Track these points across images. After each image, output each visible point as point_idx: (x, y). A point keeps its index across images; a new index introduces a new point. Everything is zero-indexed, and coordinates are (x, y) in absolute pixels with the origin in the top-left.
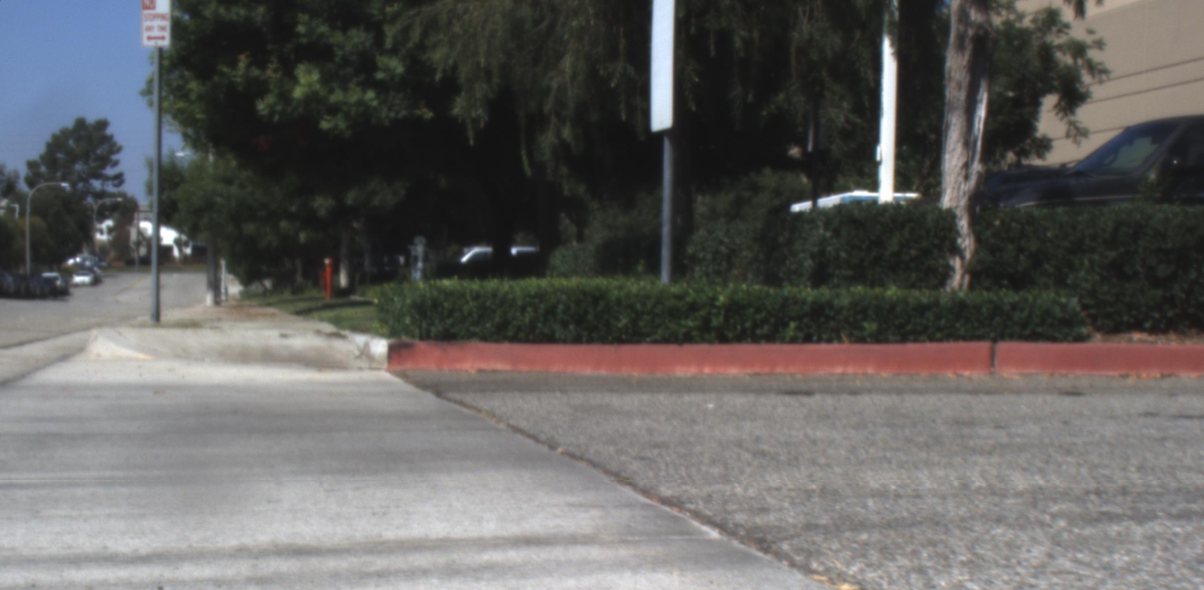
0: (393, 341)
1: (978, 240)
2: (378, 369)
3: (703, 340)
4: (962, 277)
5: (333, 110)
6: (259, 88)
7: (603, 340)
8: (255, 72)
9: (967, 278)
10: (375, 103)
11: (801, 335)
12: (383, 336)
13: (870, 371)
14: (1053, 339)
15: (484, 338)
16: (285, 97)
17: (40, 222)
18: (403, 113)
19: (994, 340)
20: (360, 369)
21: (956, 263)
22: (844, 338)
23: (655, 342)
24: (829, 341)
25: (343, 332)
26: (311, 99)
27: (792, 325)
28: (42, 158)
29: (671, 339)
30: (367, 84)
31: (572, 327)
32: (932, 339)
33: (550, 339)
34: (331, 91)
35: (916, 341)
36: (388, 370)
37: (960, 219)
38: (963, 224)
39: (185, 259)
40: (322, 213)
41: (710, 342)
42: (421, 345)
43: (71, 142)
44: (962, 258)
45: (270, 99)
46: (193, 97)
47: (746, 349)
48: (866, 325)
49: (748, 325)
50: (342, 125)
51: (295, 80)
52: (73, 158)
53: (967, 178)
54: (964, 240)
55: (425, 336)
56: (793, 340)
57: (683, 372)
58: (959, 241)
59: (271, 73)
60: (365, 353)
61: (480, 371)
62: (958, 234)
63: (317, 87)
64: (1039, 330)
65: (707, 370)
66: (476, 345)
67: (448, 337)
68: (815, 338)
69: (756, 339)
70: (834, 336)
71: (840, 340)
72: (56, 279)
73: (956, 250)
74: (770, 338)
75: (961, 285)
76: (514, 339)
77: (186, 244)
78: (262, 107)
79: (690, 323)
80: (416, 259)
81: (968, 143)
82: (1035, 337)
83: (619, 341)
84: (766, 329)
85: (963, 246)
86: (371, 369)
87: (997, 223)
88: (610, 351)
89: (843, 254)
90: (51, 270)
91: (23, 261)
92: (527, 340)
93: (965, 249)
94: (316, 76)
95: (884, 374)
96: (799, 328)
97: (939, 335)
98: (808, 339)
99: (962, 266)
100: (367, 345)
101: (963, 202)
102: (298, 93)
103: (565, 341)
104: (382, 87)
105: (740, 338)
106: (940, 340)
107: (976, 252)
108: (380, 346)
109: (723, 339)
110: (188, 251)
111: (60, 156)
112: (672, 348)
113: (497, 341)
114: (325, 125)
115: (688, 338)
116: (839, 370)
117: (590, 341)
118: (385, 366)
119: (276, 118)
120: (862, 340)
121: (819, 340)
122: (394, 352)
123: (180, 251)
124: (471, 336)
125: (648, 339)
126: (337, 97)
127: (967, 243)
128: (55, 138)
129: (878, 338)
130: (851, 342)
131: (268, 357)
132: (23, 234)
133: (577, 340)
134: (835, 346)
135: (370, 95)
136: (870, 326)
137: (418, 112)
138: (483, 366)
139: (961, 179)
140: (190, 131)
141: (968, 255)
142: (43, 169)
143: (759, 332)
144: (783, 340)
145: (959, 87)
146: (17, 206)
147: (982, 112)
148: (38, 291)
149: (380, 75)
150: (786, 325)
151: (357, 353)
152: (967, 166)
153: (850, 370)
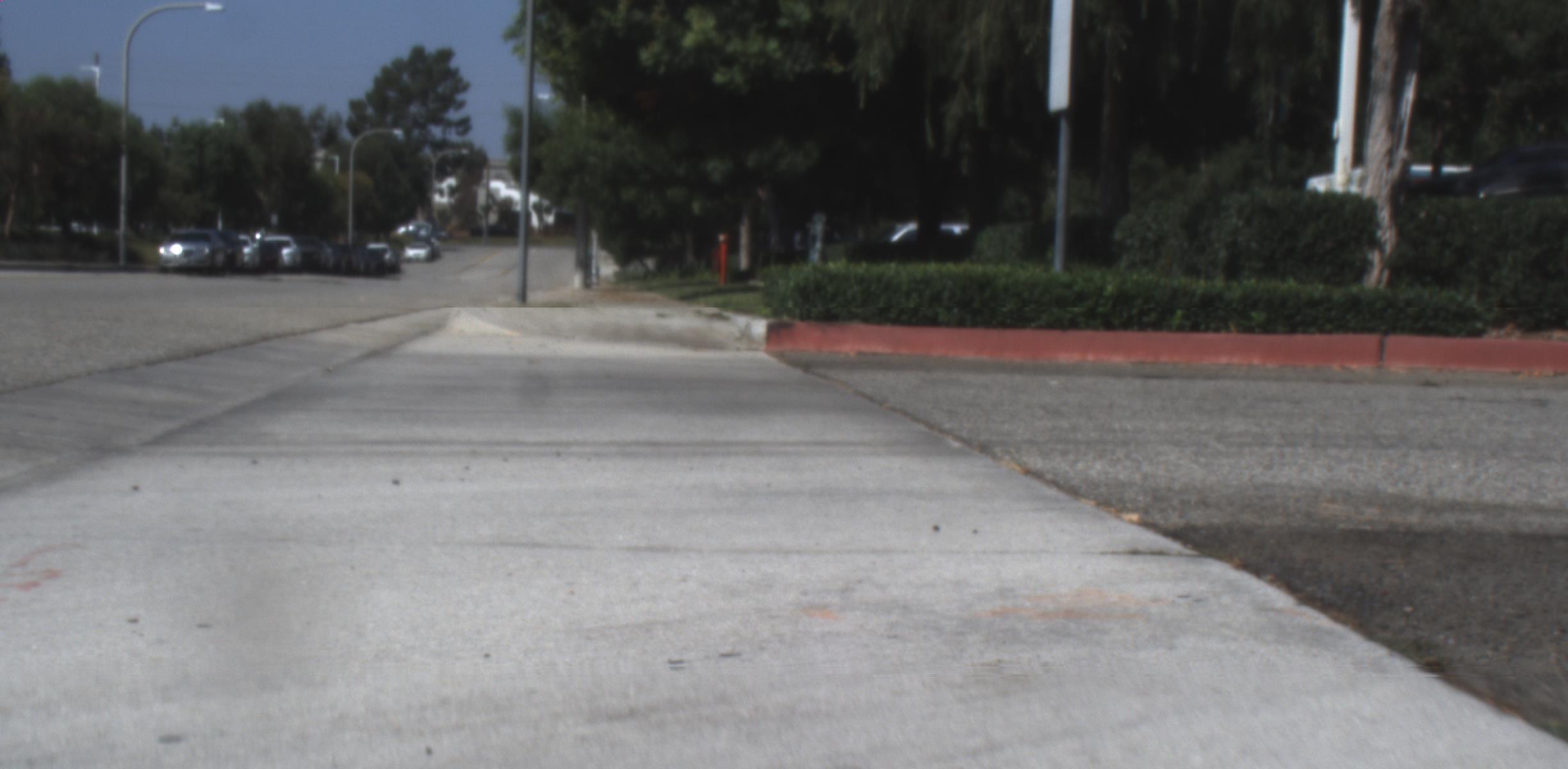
0: (772, 320)
1: (1401, 233)
2: (756, 350)
3: (1088, 327)
4: (1381, 272)
5: (729, 61)
6: (645, 35)
7: (988, 324)
8: (638, 15)
9: (1386, 274)
10: (778, 55)
11: (1188, 323)
12: (766, 316)
13: (1256, 361)
14: (1446, 334)
15: (866, 320)
16: (672, 44)
17: (366, 179)
18: (809, 67)
19: (1386, 333)
20: (738, 349)
21: (1375, 257)
22: (1232, 328)
23: (1040, 327)
24: (1217, 330)
25: (726, 314)
26: (705, 48)
27: (1179, 313)
28: (369, 97)
29: (1057, 325)
30: (770, 31)
31: (956, 310)
32: (1322, 331)
33: (933, 322)
34: (728, 39)
35: (1304, 332)
36: (767, 351)
37: (1382, 209)
38: (1384, 215)
39: (546, 230)
40: (716, 177)
41: (1095, 328)
42: (800, 325)
43: (406, 77)
44: (1382, 251)
45: (656, 47)
46: (567, 44)
47: (1132, 337)
48: (1254, 314)
49: (1134, 311)
50: (739, 78)
51: (687, 26)
52: (407, 97)
53: (1390, 165)
54: (1384, 233)
55: (806, 317)
56: (1180, 329)
57: (1065, 358)
58: (1379, 233)
59: (658, 17)
60: (745, 335)
61: (860, 353)
62: (1378, 226)
63: (713, 35)
64: (1432, 323)
65: (1090, 357)
66: (859, 327)
67: (829, 317)
68: (1203, 327)
69: (1142, 327)
70: (1221, 325)
71: (1227, 329)
72: (384, 251)
73: (1375, 243)
74: (1157, 326)
75: (1379, 281)
76: (897, 321)
77: (548, 211)
78: (646, 56)
79: (1077, 309)
80: (814, 239)
81: (1393, 127)
82: (1427, 331)
83: (1003, 326)
84: (1153, 316)
85: (1383, 239)
86: (749, 349)
87: (1422, 215)
88: (993, 335)
89: (1254, 245)
90: (377, 240)
91: (344, 229)
92: (909, 323)
93: (1385, 242)
94: (710, 22)
95: (1270, 366)
96: (1186, 317)
97: (1328, 327)
98: (1195, 328)
99: (1382, 260)
100: (748, 326)
101: (1385, 191)
102: (689, 40)
103: (947, 324)
104: (785, 36)
105: (1126, 325)
106: (1330, 332)
107: (1398, 245)
108: (760, 327)
109: (1108, 326)
110: (550, 219)
111: (392, 94)
112: (1055, 335)
113: (879, 323)
114: (719, 78)
115: (1072, 324)
116: (1224, 360)
117: (974, 325)
118: (763, 347)
119: (662, 70)
120: (1249, 330)
121: (1207, 330)
122: (774, 332)
123: (541, 219)
124: (852, 317)
125: (1033, 325)
126: (734, 46)
127: (1387, 235)
128: (386, 71)
129: (1267, 328)
130: (1238, 332)
131: (643, 336)
132: (344, 193)
133: (961, 323)
134: (1222, 336)
135: (773, 45)
136: (1258, 316)
137: (827, 66)
138: (864, 348)
139: (1384, 166)
140: (560, 80)
141: (1388, 248)
142: (370, 111)
143: (1145, 319)
144: (1170, 329)
145: (1386, 66)
146: (337, 159)
147: (1410, 95)
148: (362, 266)
149: (783, 22)
150: (1172, 312)
151: (738, 334)
152: (1391, 152)
153: (1236, 360)
